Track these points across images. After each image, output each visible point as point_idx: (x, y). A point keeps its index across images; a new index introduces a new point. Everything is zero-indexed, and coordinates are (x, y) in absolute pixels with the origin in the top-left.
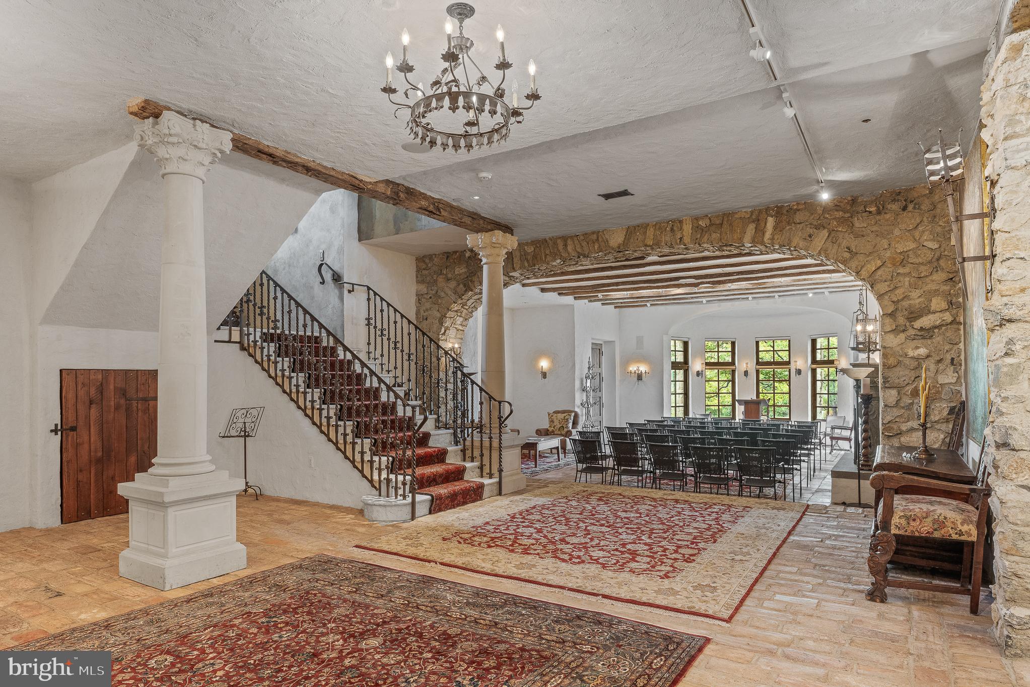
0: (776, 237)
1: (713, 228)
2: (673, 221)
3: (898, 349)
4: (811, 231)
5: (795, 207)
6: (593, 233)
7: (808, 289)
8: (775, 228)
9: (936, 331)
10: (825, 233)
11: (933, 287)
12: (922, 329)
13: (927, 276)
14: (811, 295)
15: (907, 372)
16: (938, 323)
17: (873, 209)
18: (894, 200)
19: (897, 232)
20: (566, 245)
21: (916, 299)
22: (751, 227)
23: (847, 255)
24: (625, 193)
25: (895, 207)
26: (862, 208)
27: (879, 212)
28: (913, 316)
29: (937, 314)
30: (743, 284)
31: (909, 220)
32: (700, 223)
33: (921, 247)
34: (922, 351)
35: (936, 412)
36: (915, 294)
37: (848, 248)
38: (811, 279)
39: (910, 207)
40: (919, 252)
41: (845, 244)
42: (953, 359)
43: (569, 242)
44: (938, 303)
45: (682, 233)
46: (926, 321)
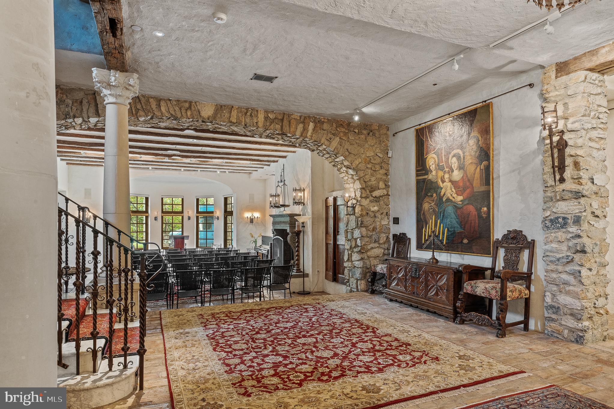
0: (314, 135)
1: (276, 121)
2: (253, 109)
3: (367, 207)
4: (331, 136)
5: (323, 120)
6: (186, 101)
7: (218, 169)
8: (314, 130)
9: (381, 198)
10: (338, 139)
11: (379, 176)
12: (375, 197)
13: (378, 171)
14: (219, 172)
15: (370, 219)
16: (382, 194)
17: (357, 131)
18: (365, 129)
19: (367, 146)
20: (159, 106)
21: (373, 182)
22: (301, 126)
23: (347, 153)
24: (270, 79)
25: (365, 132)
26: (352, 129)
27: (359, 134)
28: (372, 190)
29: (381, 190)
30: (194, 160)
31: (371, 141)
32: (269, 115)
33: (375, 155)
34: (376, 208)
35: (382, 239)
36: (373, 179)
37: (347, 150)
38: (234, 163)
39: (371, 134)
40: (375, 158)
41: (346, 147)
42: (387, 212)
43: (162, 103)
44: (382, 185)
45: (257, 119)
46: (376, 193)
